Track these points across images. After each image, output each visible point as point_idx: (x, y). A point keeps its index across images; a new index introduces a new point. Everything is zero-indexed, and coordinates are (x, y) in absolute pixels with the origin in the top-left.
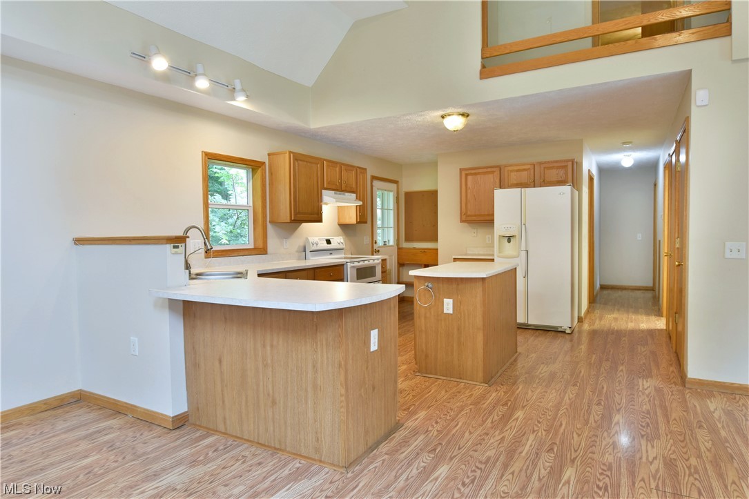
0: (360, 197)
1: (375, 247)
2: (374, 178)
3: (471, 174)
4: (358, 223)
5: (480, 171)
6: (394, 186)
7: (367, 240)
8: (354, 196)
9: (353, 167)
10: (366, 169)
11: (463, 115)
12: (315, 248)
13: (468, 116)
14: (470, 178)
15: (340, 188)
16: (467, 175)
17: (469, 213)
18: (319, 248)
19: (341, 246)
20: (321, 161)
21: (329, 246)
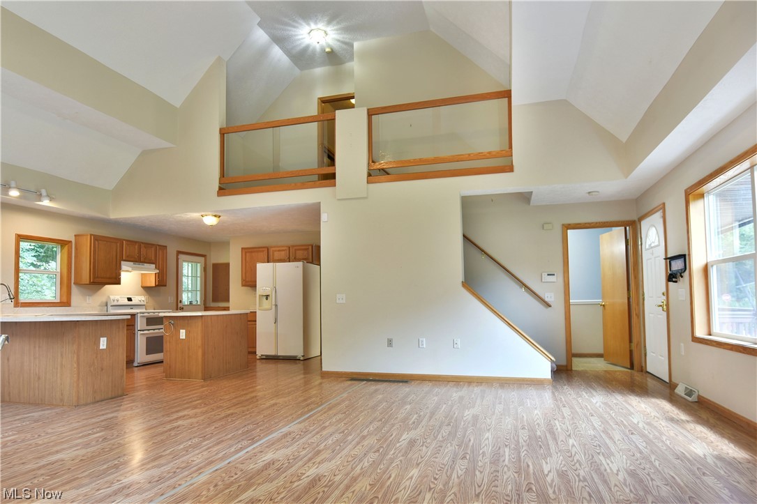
0: (159, 266)
1: (180, 305)
2: (179, 253)
3: (249, 252)
4: (156, 286)
5: (255, 250)
6: (202, 259)
7: (172, 299)
8: (154, 266)
9: (153, 245)
10: (166, 247)
11: (215, 216)
12: (116, 303)
13: (220, 217)
14: (248, 254)
15: (138, 260)
16: (246, 253)
17: (247, 280)
18: (119, 303)
19: (142, 303)
20: (121, 241)
21: (130, 303)
